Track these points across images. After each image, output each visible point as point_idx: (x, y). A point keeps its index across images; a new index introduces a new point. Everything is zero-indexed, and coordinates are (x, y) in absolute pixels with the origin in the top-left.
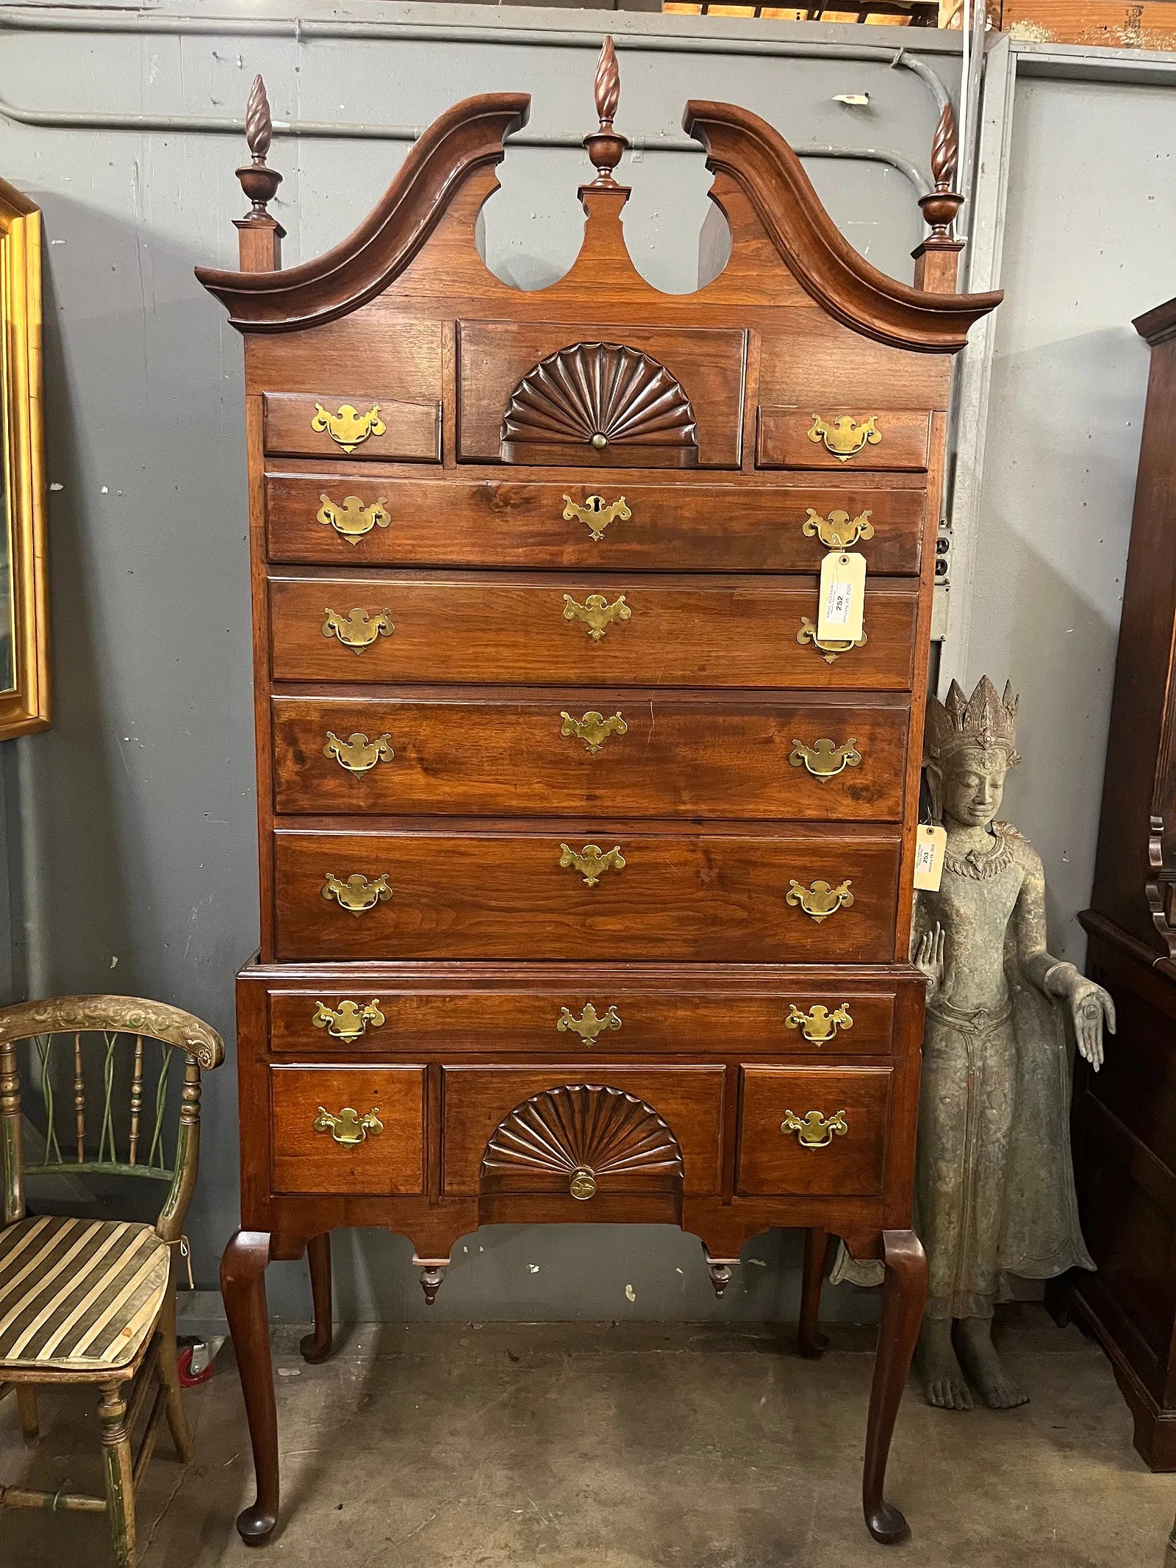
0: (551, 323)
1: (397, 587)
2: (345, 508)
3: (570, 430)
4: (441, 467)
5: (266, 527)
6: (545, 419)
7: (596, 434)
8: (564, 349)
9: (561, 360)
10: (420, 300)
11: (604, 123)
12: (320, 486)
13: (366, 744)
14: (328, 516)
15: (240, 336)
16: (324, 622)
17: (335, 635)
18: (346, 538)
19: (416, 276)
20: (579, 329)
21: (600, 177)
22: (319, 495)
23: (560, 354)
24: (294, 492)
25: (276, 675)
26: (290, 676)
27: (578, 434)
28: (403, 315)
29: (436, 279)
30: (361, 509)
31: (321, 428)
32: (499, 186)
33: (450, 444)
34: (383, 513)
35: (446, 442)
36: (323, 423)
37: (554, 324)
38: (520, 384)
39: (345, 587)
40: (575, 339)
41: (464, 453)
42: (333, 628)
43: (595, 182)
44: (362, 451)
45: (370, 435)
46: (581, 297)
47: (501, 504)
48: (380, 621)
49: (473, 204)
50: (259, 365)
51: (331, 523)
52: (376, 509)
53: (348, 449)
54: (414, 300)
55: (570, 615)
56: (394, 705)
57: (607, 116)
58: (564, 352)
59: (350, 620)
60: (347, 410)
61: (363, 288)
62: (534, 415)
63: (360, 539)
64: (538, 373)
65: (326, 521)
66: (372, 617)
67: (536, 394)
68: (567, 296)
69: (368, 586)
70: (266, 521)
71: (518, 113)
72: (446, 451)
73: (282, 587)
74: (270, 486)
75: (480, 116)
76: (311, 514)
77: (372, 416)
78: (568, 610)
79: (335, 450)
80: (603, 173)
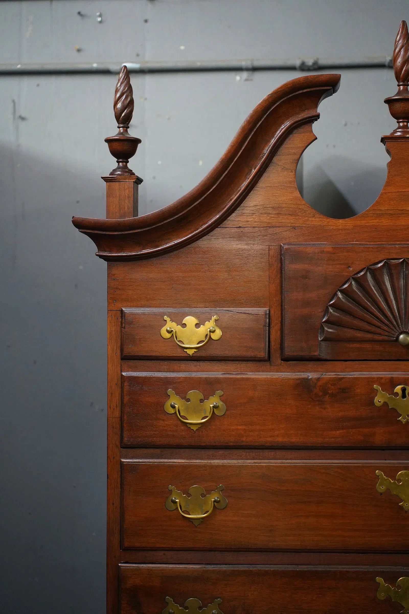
0: (360, 244)
1: (230, 466)
2: (188, 400)
3: (378, 330)
4: (268, 364)
5: (121, 418)
6: (356, 322)
7: (401, 333)
8: (371, 265)
9: (370, 273)
10: (251, 230)
11: (402, 87)
12: (167, 382)
13: (200, 608)
14: (173, 407)
15: (105, 264)
16: (167, 497)
17: (177, 508)
18: (189, 426)
19: (248, 212)
20: (384, 248)
21: (399, 127)
22: (167, 389)
23: (369, 269)
24: (145, 388)
25: (127, 544)
26: (137, 545)
27: (387, 334)
28: (238, 242)
29: (265, 213)
30: (202, 401)
31: (168, 336)
32: (316, 138)
33: (275, 345)
34: (220, 404)
35: (273, 343)
36: (168, 332)
37: (362, 245)
38: (335, 294)
39: (184, 467)
40: (381, 257)
41: (288, 352)
42: (175, 502)
43: (395, 132)
44: (203, 354)
45: (209, 340)
46: (385, 222)
47: (321, 394)
48: (214, 497)
49: (295, 154)
50: (120, 287)
51: (175, 413)
52: (213, 401)
53: (190, 352)
54: (246, 230)
55: (381, 488)
56: (225, 571)
57: (403, 81)
58: (372, 267)
59: (189, 495)
60: (190, 320)
61: (205, 224)
62: (347, 319)
63: (200, 426)
64: (351, 284)
65: (172, 411)
66: (209, 491)
67: (349, 302)
68: (375, 222)
69: (205, 466)
70: (122, 412)
71: (331, 88)
72: (272, 351)
73: (133, 467)
74: (126, 384)
75: (301, 92)
76: (160, 406)
77: (210, 325)
78: (381, 484)
79: (179, 353)
80: (401, 124)
